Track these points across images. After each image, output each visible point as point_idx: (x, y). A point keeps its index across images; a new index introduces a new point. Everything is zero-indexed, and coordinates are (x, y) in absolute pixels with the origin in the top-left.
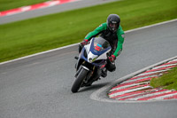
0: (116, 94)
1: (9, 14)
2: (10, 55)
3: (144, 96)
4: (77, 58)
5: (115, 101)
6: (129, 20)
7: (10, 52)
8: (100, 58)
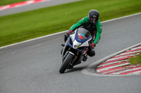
0: (102, 70)
1: (17, 6)
2: (18, 38)
3: (125, 71)
4: (63, 45)
5: (101, 75)
6: (113, 11)
7: (17, 36)
8: (83, 45)
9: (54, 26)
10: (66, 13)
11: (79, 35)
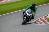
9: (21, 7)
10: (25, 3)
11: (29, 11)
